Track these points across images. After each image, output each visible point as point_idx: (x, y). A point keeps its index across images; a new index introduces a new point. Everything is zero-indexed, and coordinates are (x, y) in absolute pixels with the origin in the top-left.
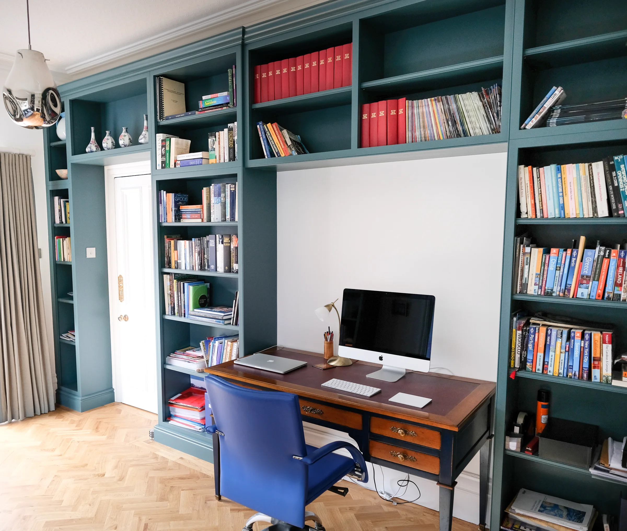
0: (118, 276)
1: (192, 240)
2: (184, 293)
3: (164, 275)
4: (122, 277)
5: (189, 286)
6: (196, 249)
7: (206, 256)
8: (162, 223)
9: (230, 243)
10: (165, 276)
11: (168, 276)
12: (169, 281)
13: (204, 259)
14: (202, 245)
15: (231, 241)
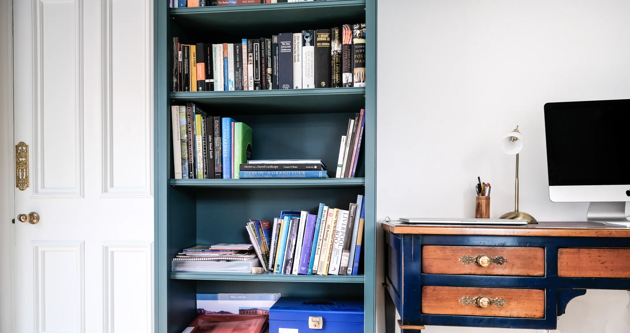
0: (17, 143)
1: (241, 42)
2: (221, 135)
3: (172, 107)
4: (27, 146)
5: (233, 123)
6: (249, 58)
7: (269, 70)
8: (174, 9)
9: (330, 42)
10: (175, 109)
11: (183, 109)
12: (185, 117)
13: (266, 76)
14: (263, 51)
15: (331, 40)
